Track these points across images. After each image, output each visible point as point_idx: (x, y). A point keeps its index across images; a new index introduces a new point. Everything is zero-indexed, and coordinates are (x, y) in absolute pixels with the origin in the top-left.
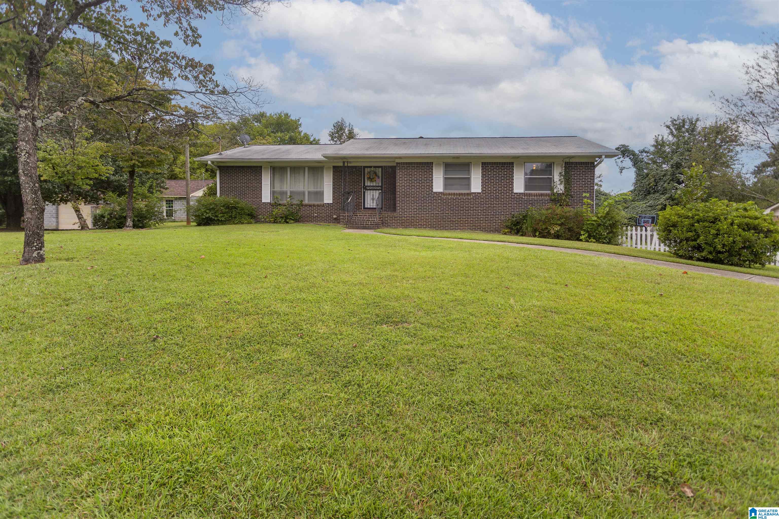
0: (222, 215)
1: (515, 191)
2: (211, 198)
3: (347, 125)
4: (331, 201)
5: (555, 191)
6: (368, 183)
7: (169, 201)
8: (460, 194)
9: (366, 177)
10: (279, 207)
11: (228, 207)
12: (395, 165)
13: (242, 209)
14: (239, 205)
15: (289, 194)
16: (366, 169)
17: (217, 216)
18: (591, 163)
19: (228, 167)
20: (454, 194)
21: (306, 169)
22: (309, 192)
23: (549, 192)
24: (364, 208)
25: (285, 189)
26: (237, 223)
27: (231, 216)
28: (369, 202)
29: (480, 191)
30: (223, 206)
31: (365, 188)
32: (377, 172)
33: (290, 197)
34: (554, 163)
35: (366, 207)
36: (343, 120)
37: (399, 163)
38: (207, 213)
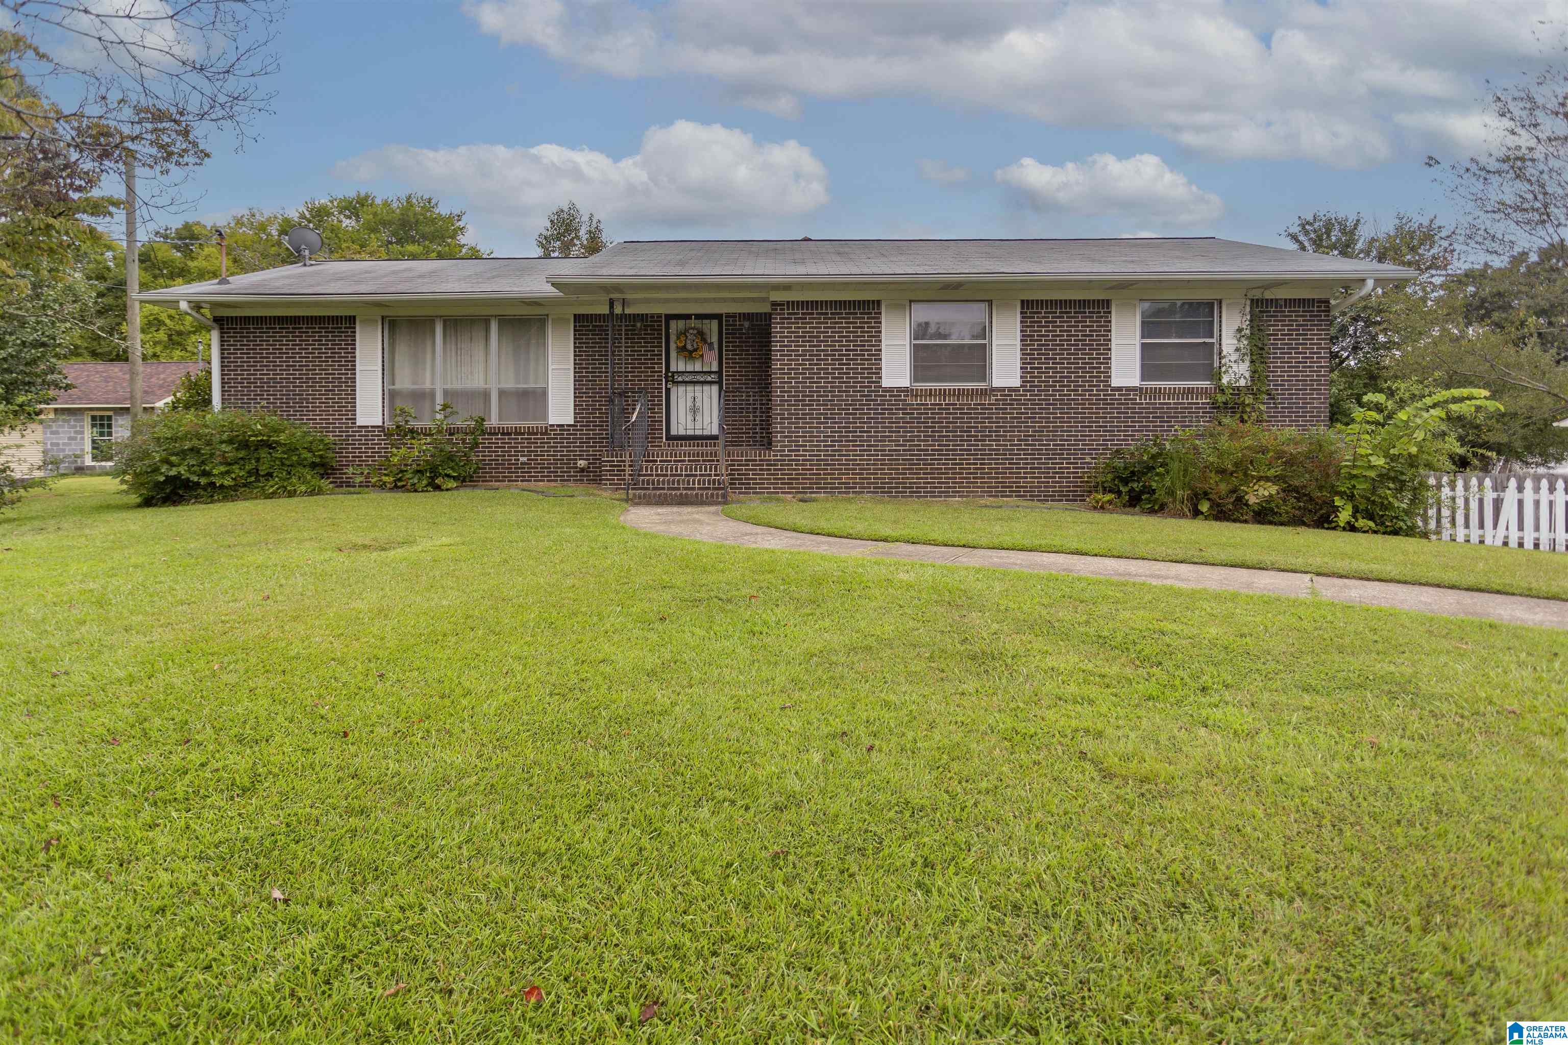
0: (223, 469)
1: (1115, 382)
2: (190, 416)
3: (585, 218)
4: (568, 418)
5: (1225, 380)
6: (679, 365)
7: (102, 418)
8: (960, 393)
9: (673, 346)
10: (408, 440)
11: (244, 445)
12: (766, 309)
13: (292, 449)
14: (282, 437)
15: (439, 400)
16: (673, 324)
17: (205, 474)
18: (1320, 301)
19: (247, 319)
20: (943, 393)
21: (494, 327)
22: (502, 393)
23: (1205, 384)
24: (669, 438)
25: (428, 385)
26: (272, 496)
27: (255, 472)
28: (682, 420)
29: (1016, 382)
30: (230, 441)
31: (672, 378)
32: (706, 330)
33: (445, 407)
34: (1220, 302)
35: (673, 432)
36: (572, 206)
37: (781, 304)
38: (172, 465)
